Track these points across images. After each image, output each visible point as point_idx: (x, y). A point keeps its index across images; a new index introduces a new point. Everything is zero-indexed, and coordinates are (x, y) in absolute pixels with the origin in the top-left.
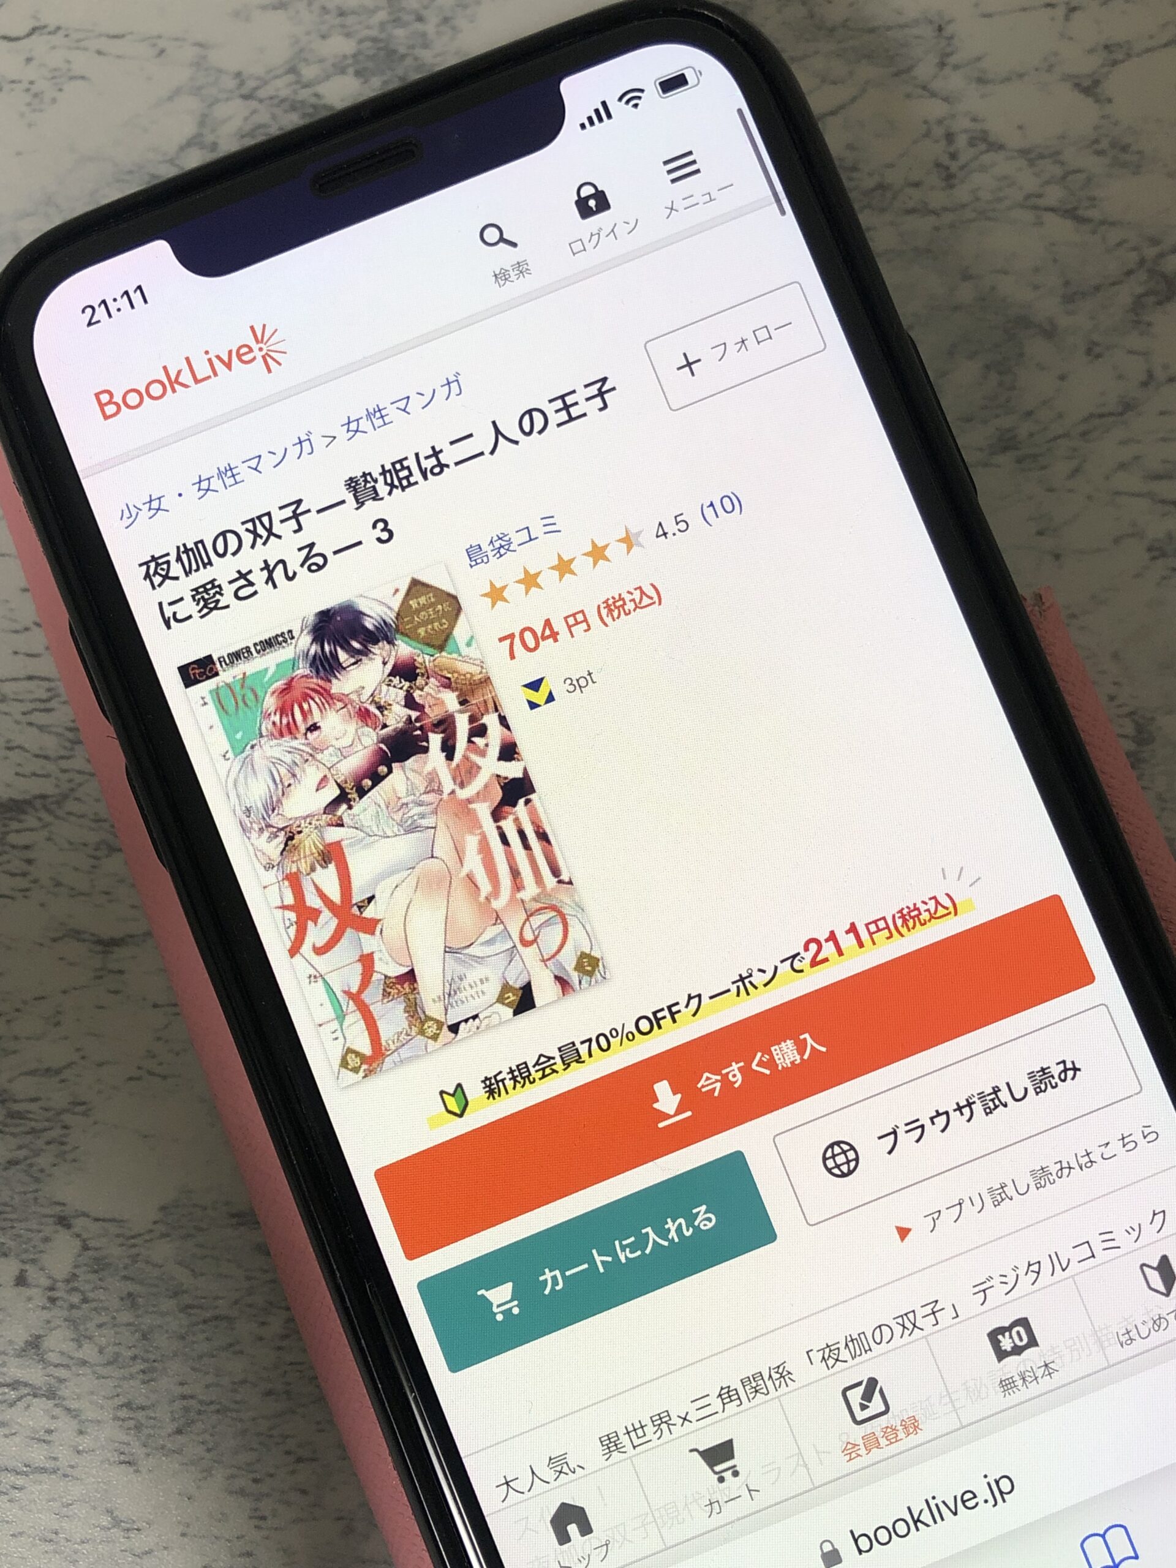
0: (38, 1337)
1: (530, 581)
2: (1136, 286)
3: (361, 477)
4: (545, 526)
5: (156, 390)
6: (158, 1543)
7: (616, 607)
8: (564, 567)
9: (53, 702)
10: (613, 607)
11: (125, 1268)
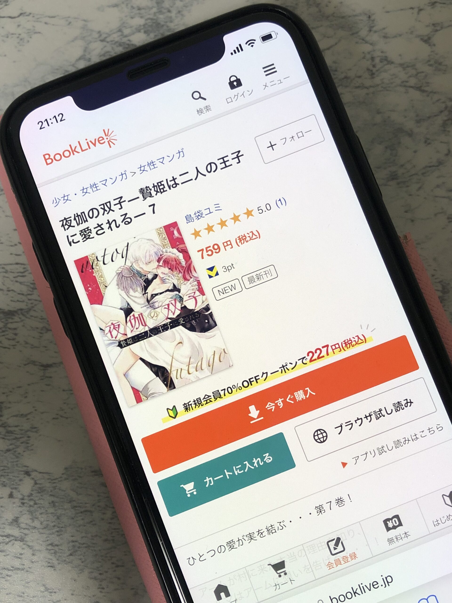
0: (17, 518)
1: (210, 229)
2: (444, 117)
3: (145, 188)
4: (215, 207)
5: (67, 154)
6: (62, 598)
7: (243, 239)
8: (223, 224)
9: (26, 273)
10: (241, 239)
11: (51, 491)
